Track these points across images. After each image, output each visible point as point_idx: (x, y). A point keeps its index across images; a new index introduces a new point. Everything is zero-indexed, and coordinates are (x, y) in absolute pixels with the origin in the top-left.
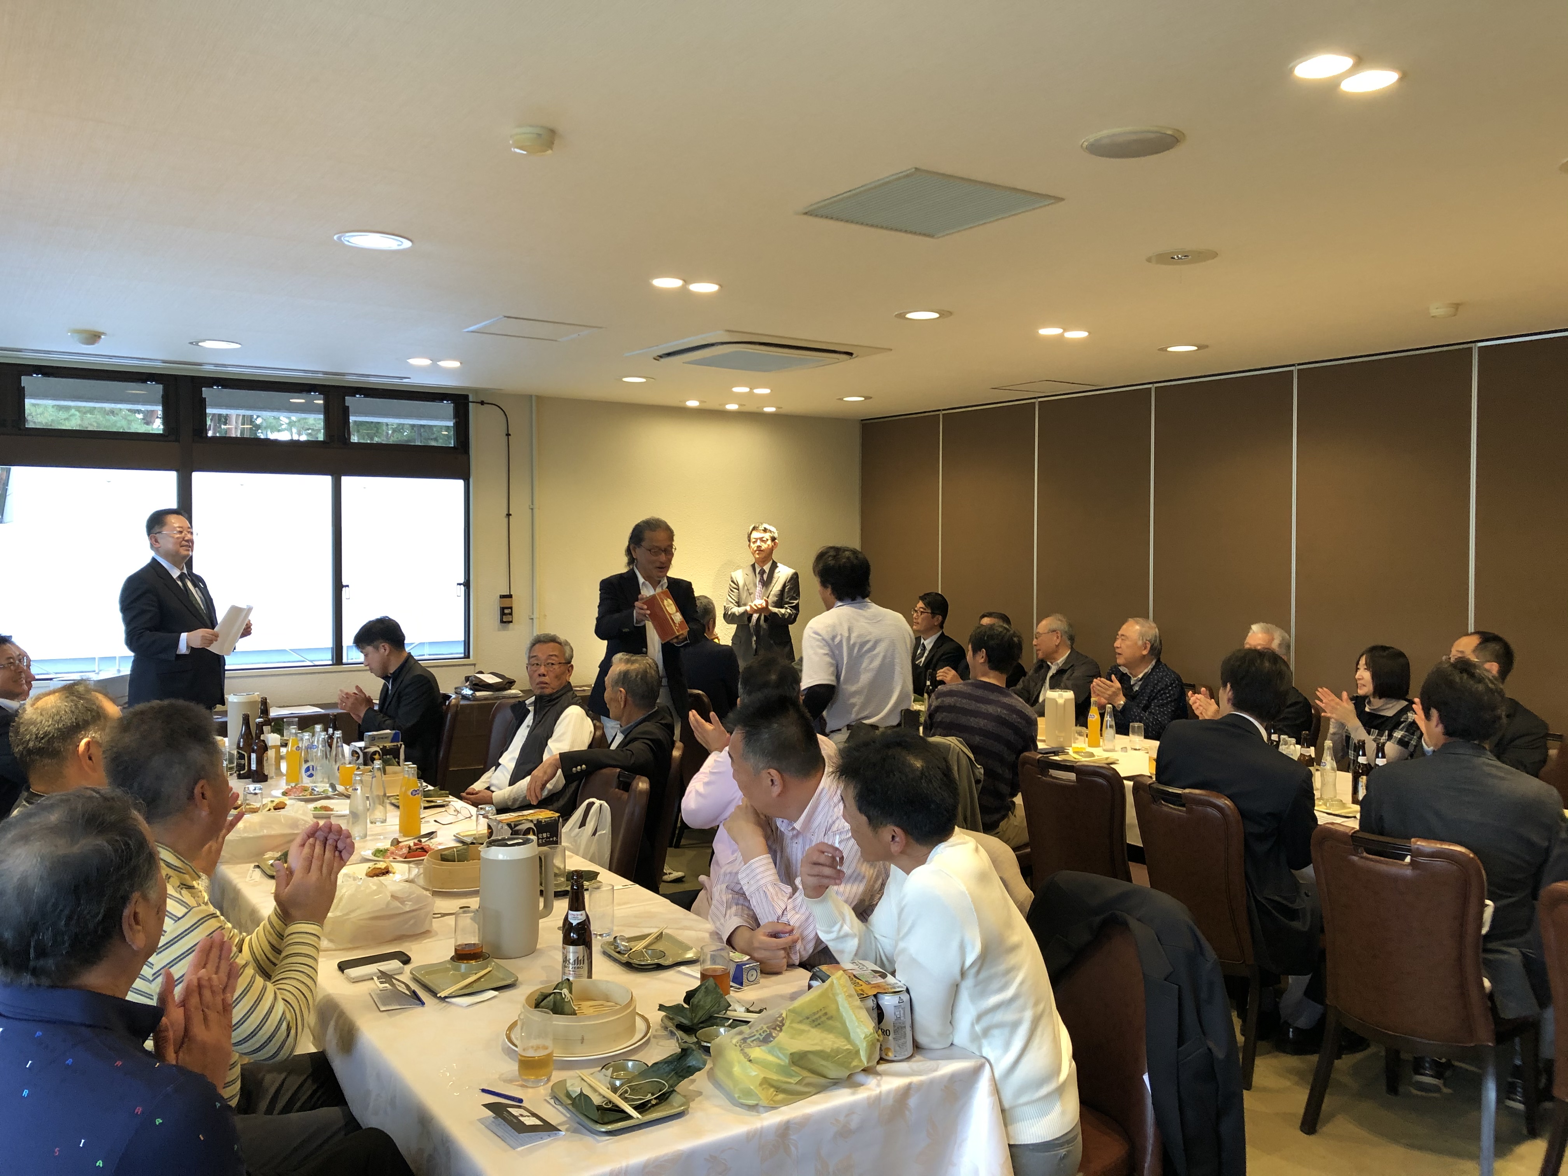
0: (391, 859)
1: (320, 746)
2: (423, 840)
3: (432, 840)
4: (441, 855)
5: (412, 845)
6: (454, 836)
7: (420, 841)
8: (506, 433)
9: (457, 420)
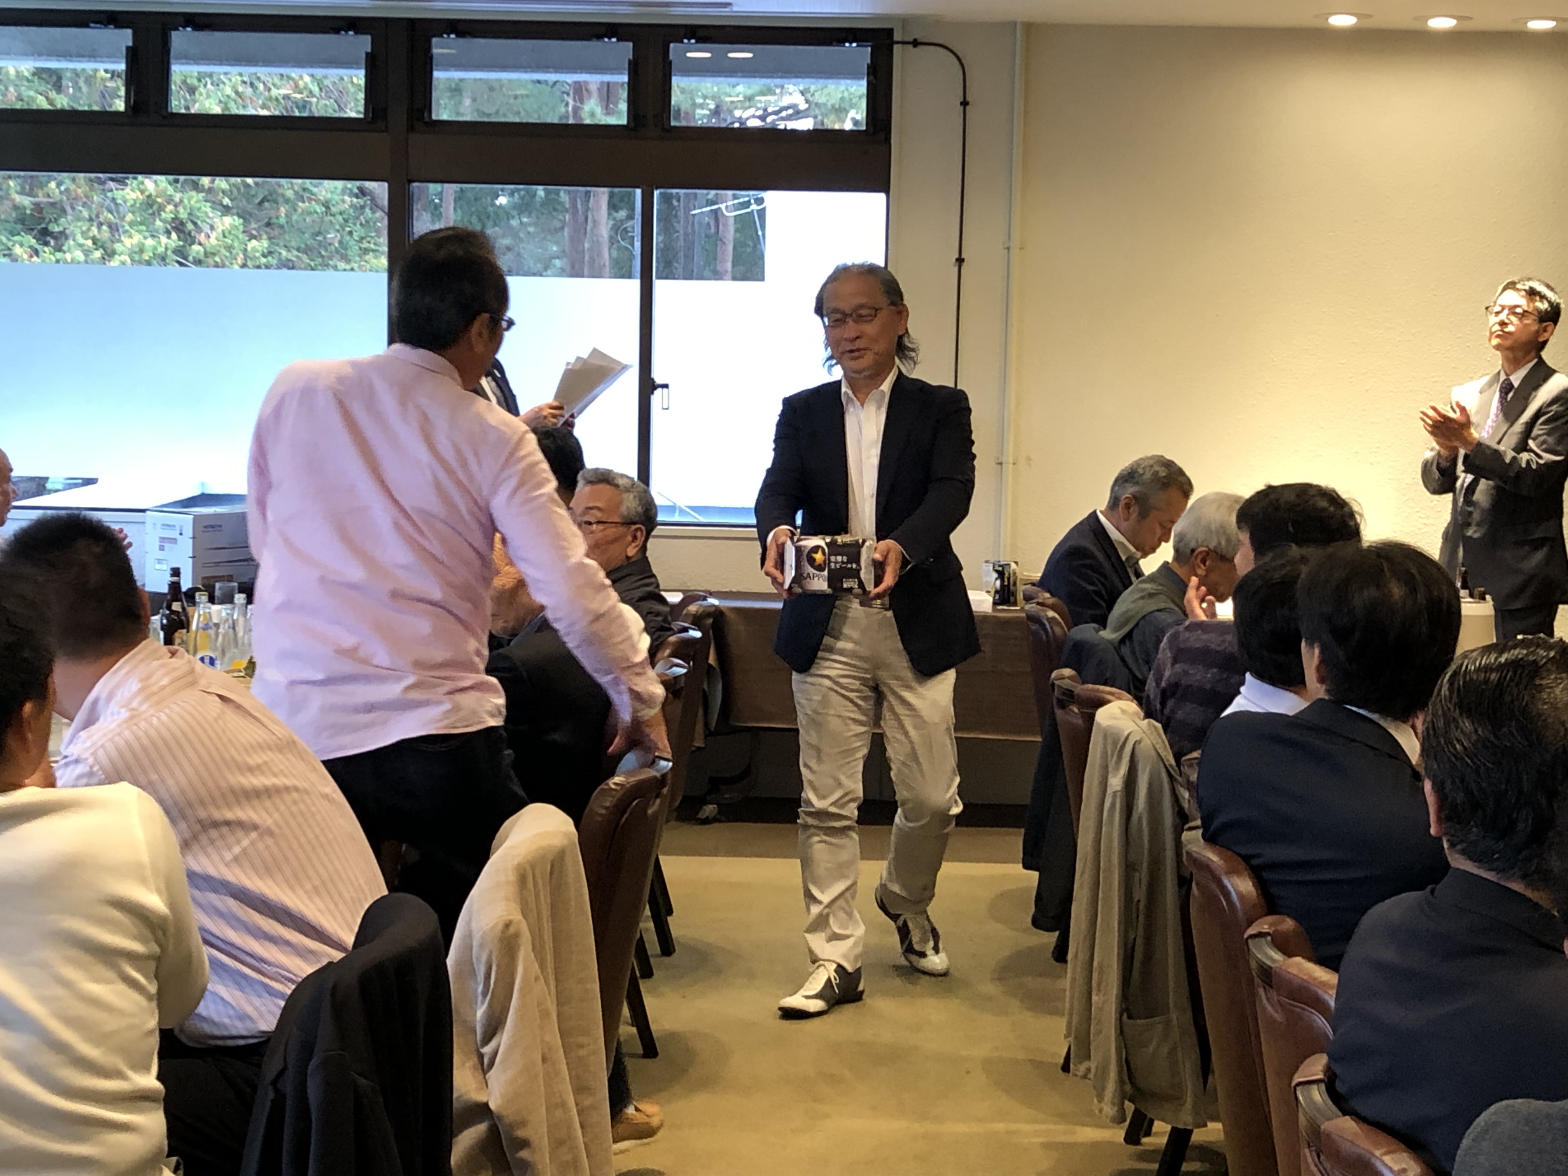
8: (962, 100)
9: (872, 78)
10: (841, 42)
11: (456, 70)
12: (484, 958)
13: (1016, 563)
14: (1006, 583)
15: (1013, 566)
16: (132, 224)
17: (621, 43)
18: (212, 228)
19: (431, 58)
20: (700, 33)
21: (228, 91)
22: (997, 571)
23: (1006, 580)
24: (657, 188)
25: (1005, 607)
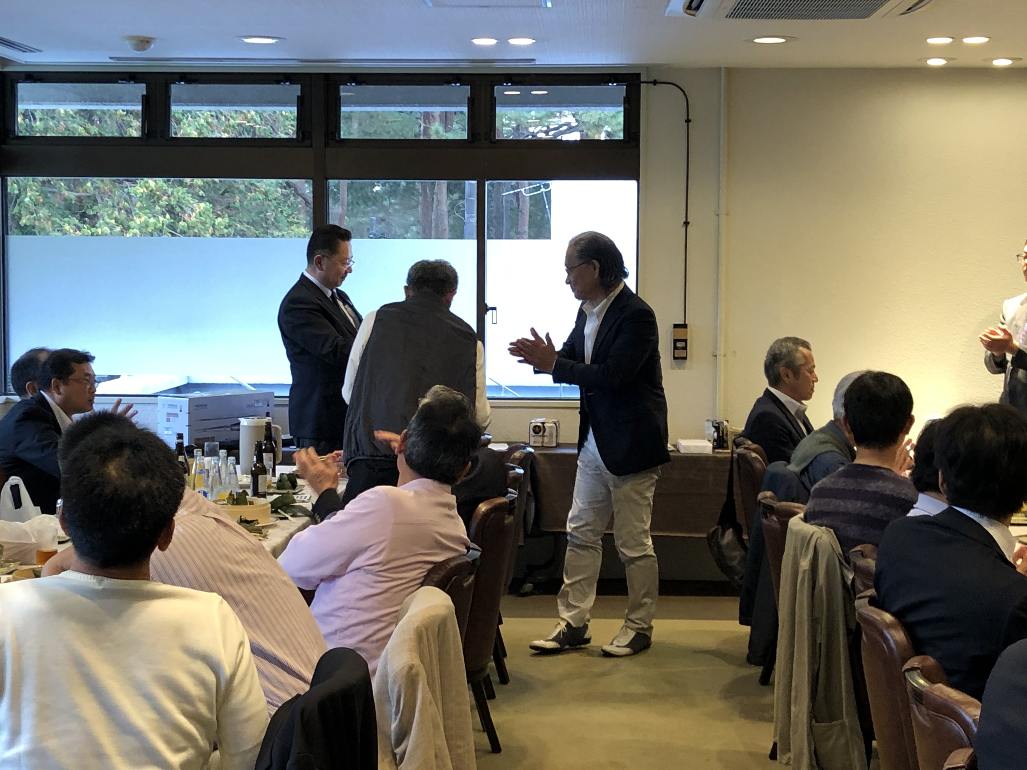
8: (686, 119)
9: (627, 106)
10: (606, 83)
11: (355, 106)
12: (396, 690)
13: (727, 421)
14: (721, 435)
15: (725, 423)
16: (141, 209)
17: (462, 87)
18: (192, 210)
19: (340, 98)
20: (514, 79)
21: (202, 121)
22: (714, 427)
23: (721, 432)
24: (487, 180)
25: (721, 451)
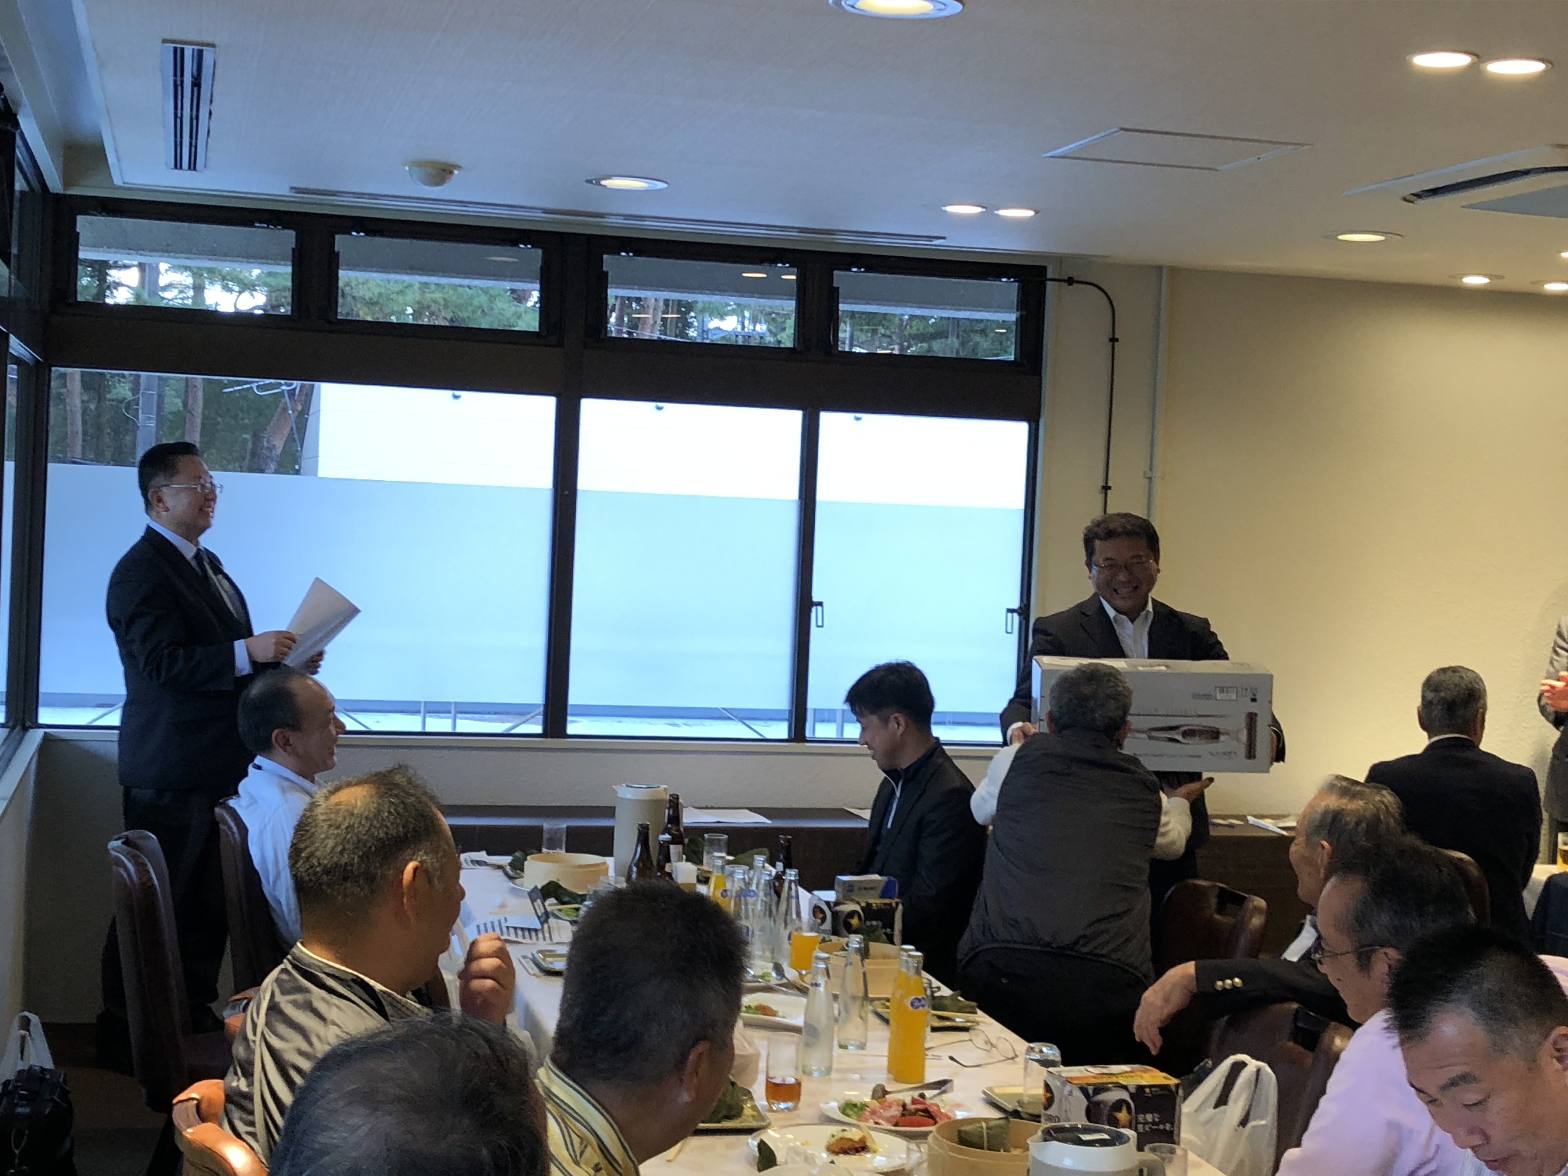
0: (871, 1123)
1: (761, 894)
2: (929, 1093)
3: (944, 1096)
4: (960, 1132)
5: (908, 1100)
6: (984, 1093)
7: (922, 1096)
8: (1111, 337)
19: (607, 275)
